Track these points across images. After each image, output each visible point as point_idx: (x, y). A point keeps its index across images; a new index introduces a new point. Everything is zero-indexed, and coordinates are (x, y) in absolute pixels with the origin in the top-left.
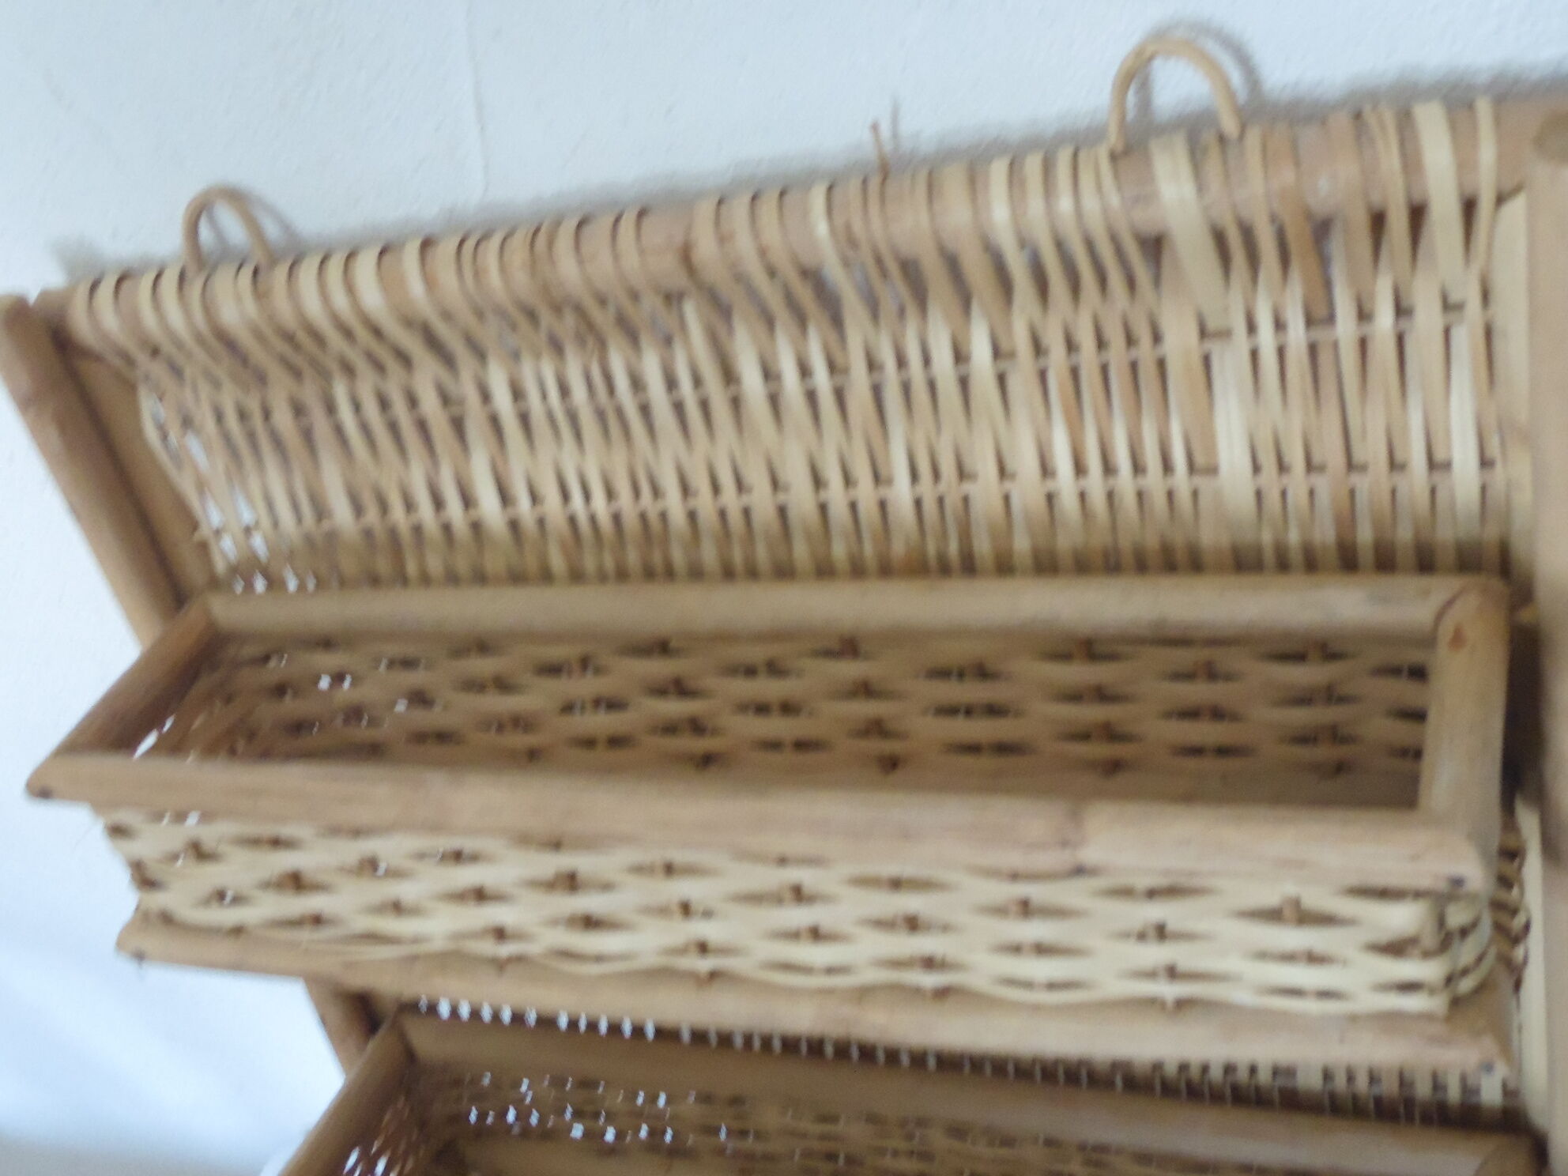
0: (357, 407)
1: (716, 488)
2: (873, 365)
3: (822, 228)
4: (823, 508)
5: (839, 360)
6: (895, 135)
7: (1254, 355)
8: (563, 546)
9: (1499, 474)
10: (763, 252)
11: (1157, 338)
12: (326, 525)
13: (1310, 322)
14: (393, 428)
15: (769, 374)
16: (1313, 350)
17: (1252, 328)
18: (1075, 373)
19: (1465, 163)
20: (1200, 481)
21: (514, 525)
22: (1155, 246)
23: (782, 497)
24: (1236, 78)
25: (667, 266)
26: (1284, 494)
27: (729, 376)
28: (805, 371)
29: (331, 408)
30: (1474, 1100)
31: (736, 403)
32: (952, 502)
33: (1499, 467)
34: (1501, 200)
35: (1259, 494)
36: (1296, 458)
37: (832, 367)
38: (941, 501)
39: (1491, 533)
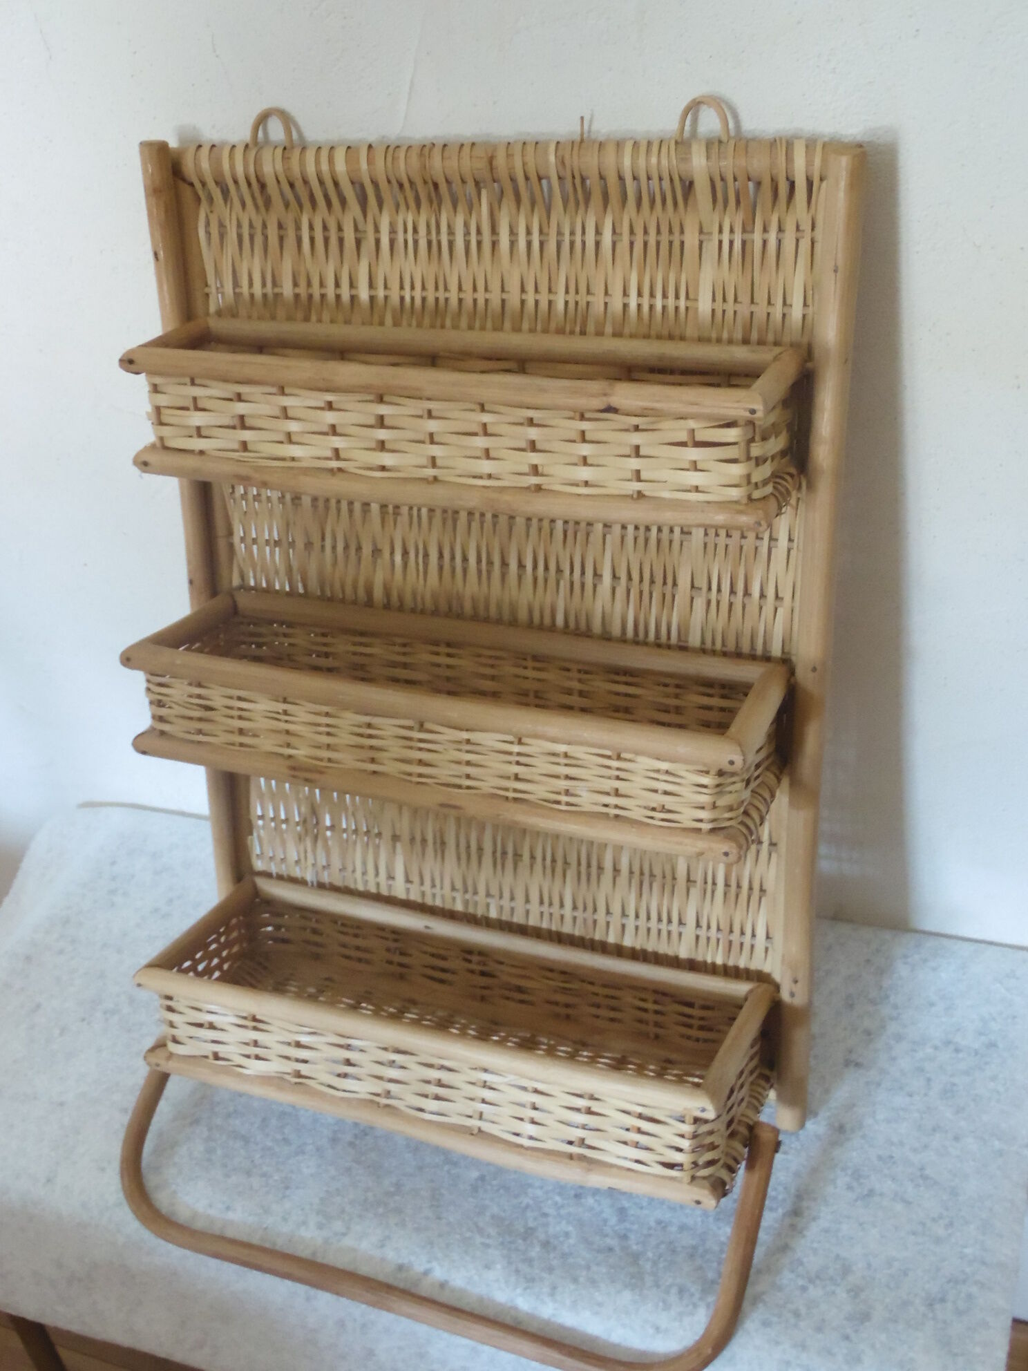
0: (311, 228)
1: (475, 289)
2: (560, 233)
3: (552, 158)
4: (523, 302)
5: (545, 230)
6: (589, 132)
7: (720, 242)
8: (394, 311)
9: (810, 310)
10: (524, 164)
11: (682, 232)
12: (277, 290)
13: (744, 231)
14: (326, 240)
15: (513, 232)
16: (744, 243)
17: (721, 231)
18: (646, 244)
19: (809, 163)
20: (689, 304)
21: (372, 299)
22: (689, 187)
23: (505, 296)
24: (731, 125)
25: (481, 165)
26: (724, 311)
27: (494, 230)
28: (529, 232)
29: (298, 228)
30: (768, 655)
31: (494, 244)
32: (582, 304)
33: (811, 307)
34: (822, 180)
35: (713, 311)
36: (730, 297)
37: (541, 232)
38: (577, 303)
39: (805, 340)
